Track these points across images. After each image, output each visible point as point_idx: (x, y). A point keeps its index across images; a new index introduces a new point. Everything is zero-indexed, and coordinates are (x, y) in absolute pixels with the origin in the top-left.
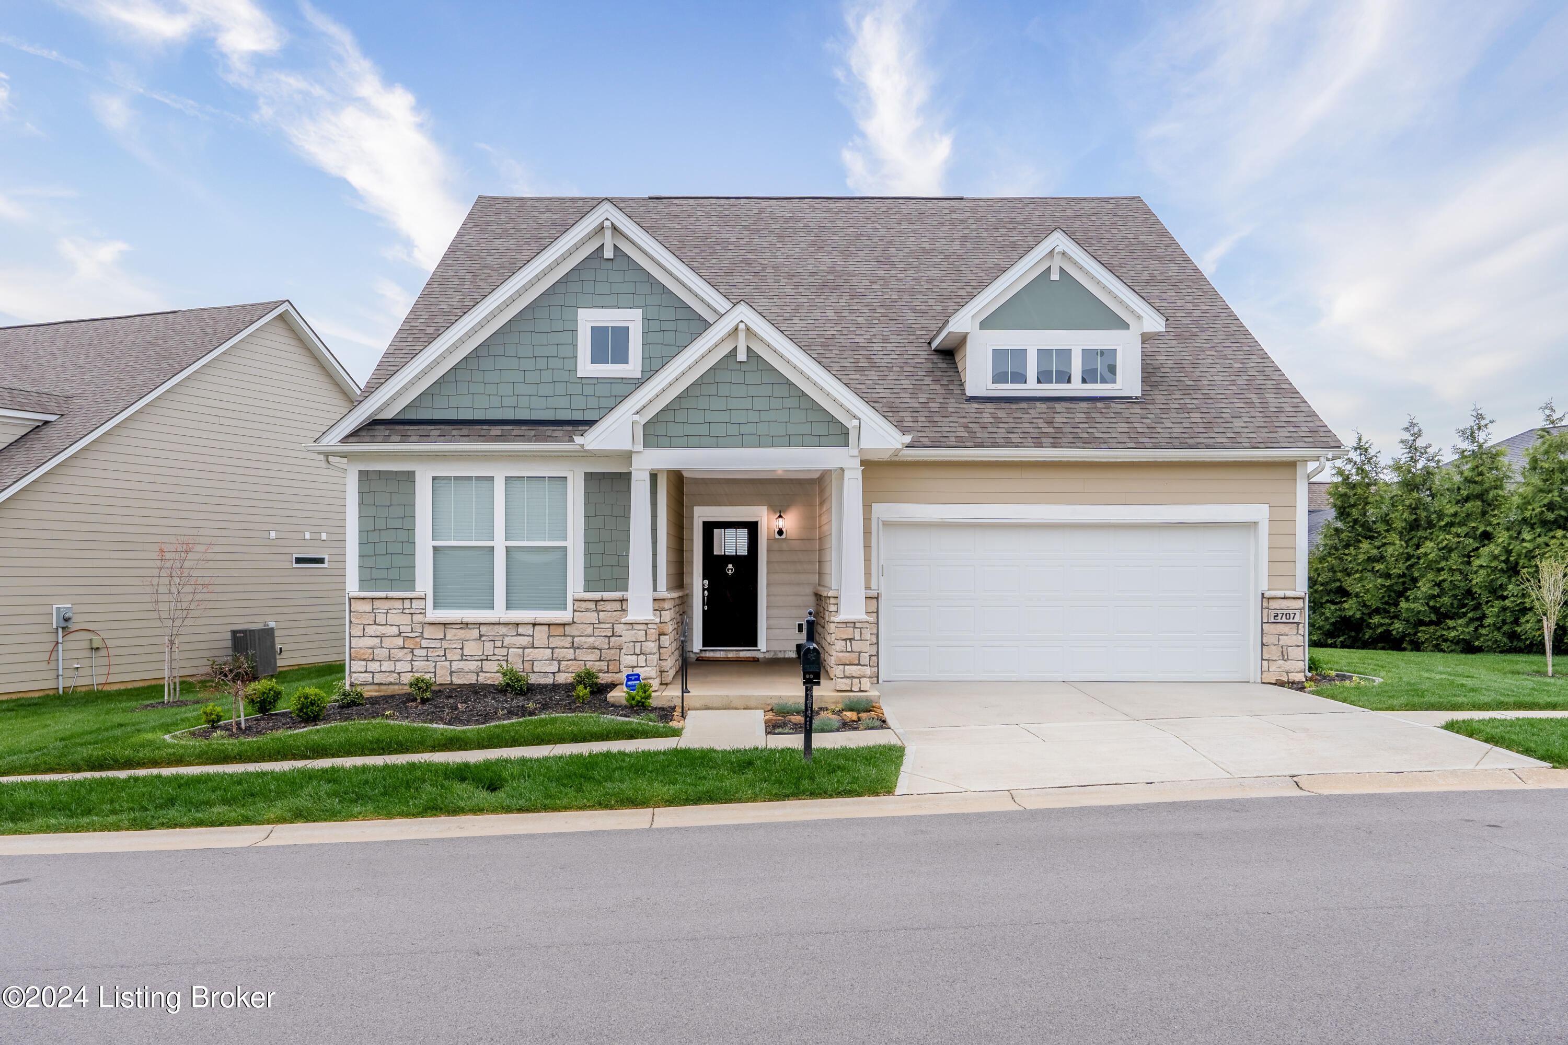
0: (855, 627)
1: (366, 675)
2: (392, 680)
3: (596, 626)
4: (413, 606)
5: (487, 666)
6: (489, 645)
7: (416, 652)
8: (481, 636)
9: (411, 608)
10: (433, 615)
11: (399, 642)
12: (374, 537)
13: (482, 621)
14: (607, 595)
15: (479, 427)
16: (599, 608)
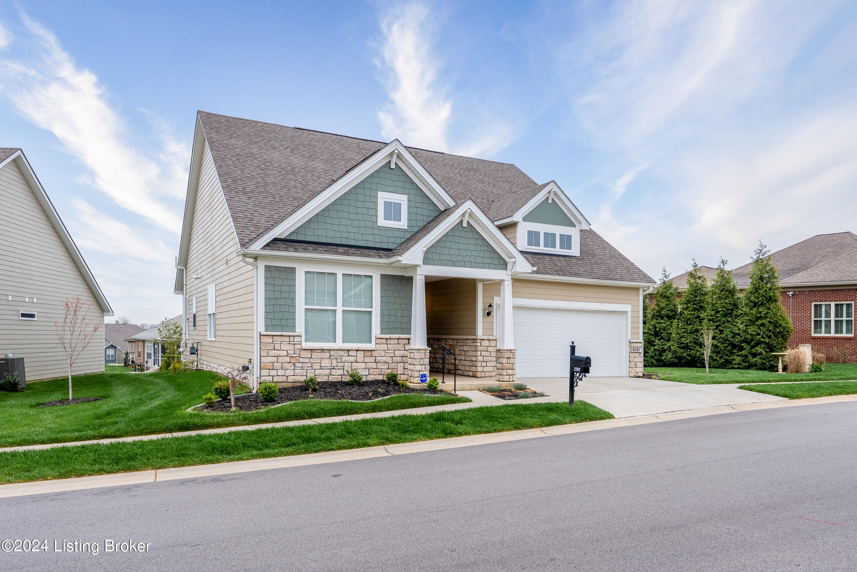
0: (511, 352)
1: (269, 377)
2: (283, 380)
3: (386, 351)
4: (295, 340)
5: (334, 372)
6: (334, 361)
7: (297, 365)
8: (330, 356)
9: (294, 341)
10: (306, 345)
11: (288, 359)
12: (273, 302)
13: (332, 348)
14: (393, 336)
15: (331, 247)
16: (388, 342)
